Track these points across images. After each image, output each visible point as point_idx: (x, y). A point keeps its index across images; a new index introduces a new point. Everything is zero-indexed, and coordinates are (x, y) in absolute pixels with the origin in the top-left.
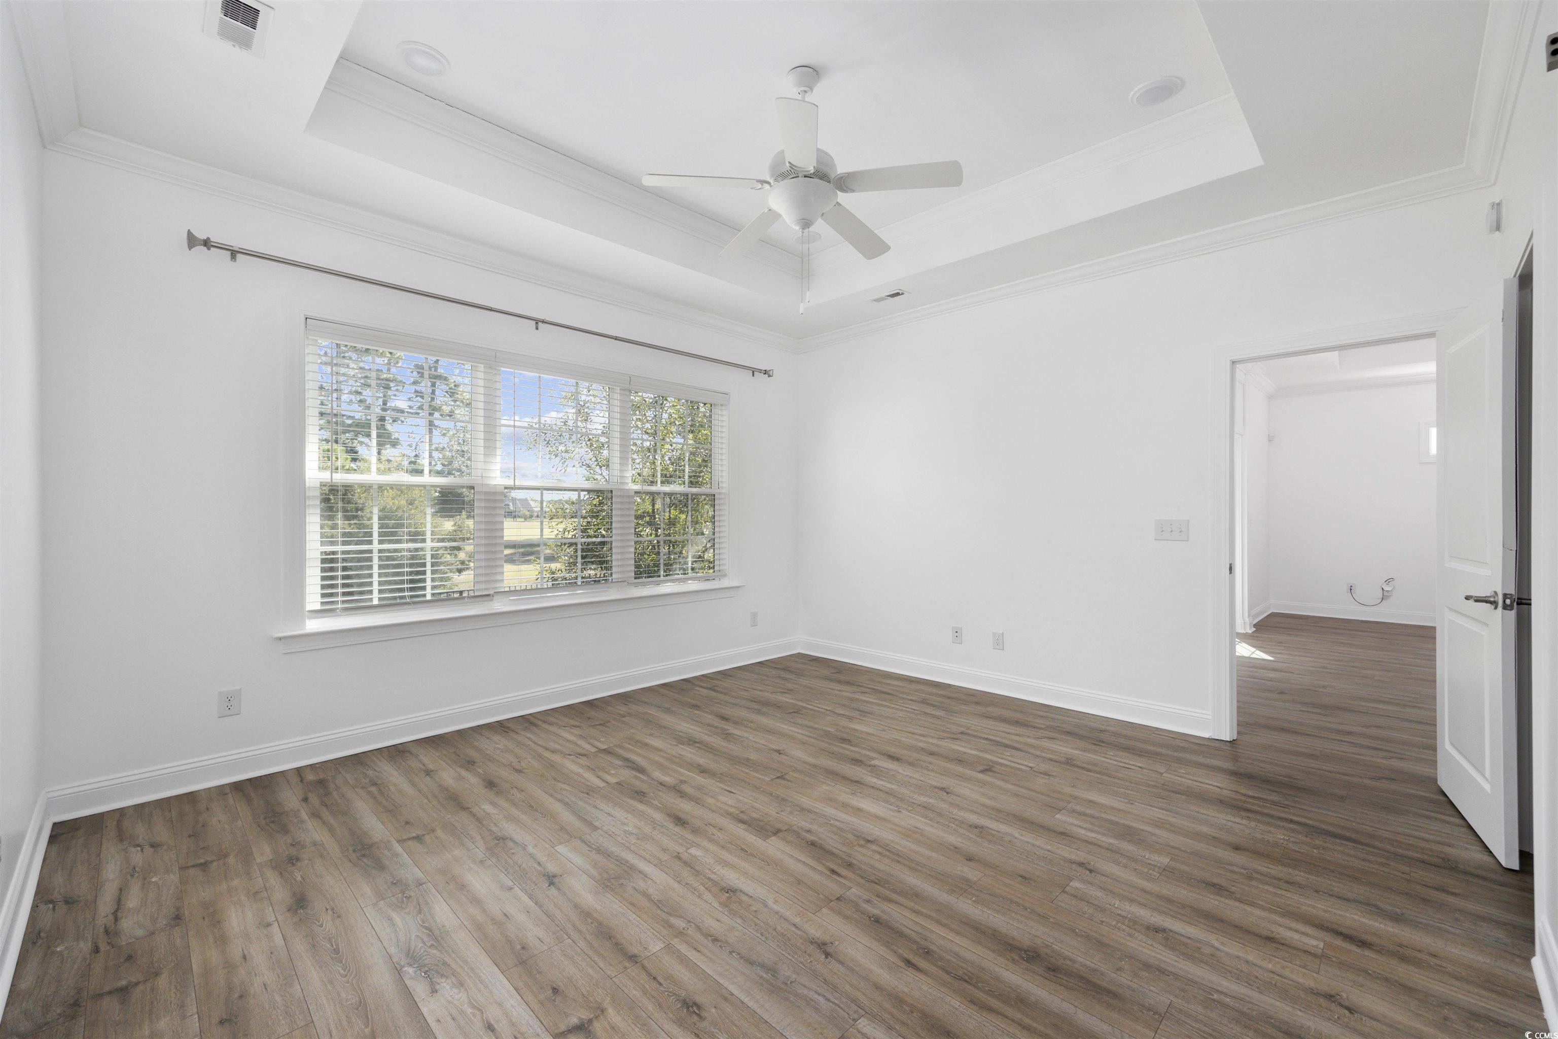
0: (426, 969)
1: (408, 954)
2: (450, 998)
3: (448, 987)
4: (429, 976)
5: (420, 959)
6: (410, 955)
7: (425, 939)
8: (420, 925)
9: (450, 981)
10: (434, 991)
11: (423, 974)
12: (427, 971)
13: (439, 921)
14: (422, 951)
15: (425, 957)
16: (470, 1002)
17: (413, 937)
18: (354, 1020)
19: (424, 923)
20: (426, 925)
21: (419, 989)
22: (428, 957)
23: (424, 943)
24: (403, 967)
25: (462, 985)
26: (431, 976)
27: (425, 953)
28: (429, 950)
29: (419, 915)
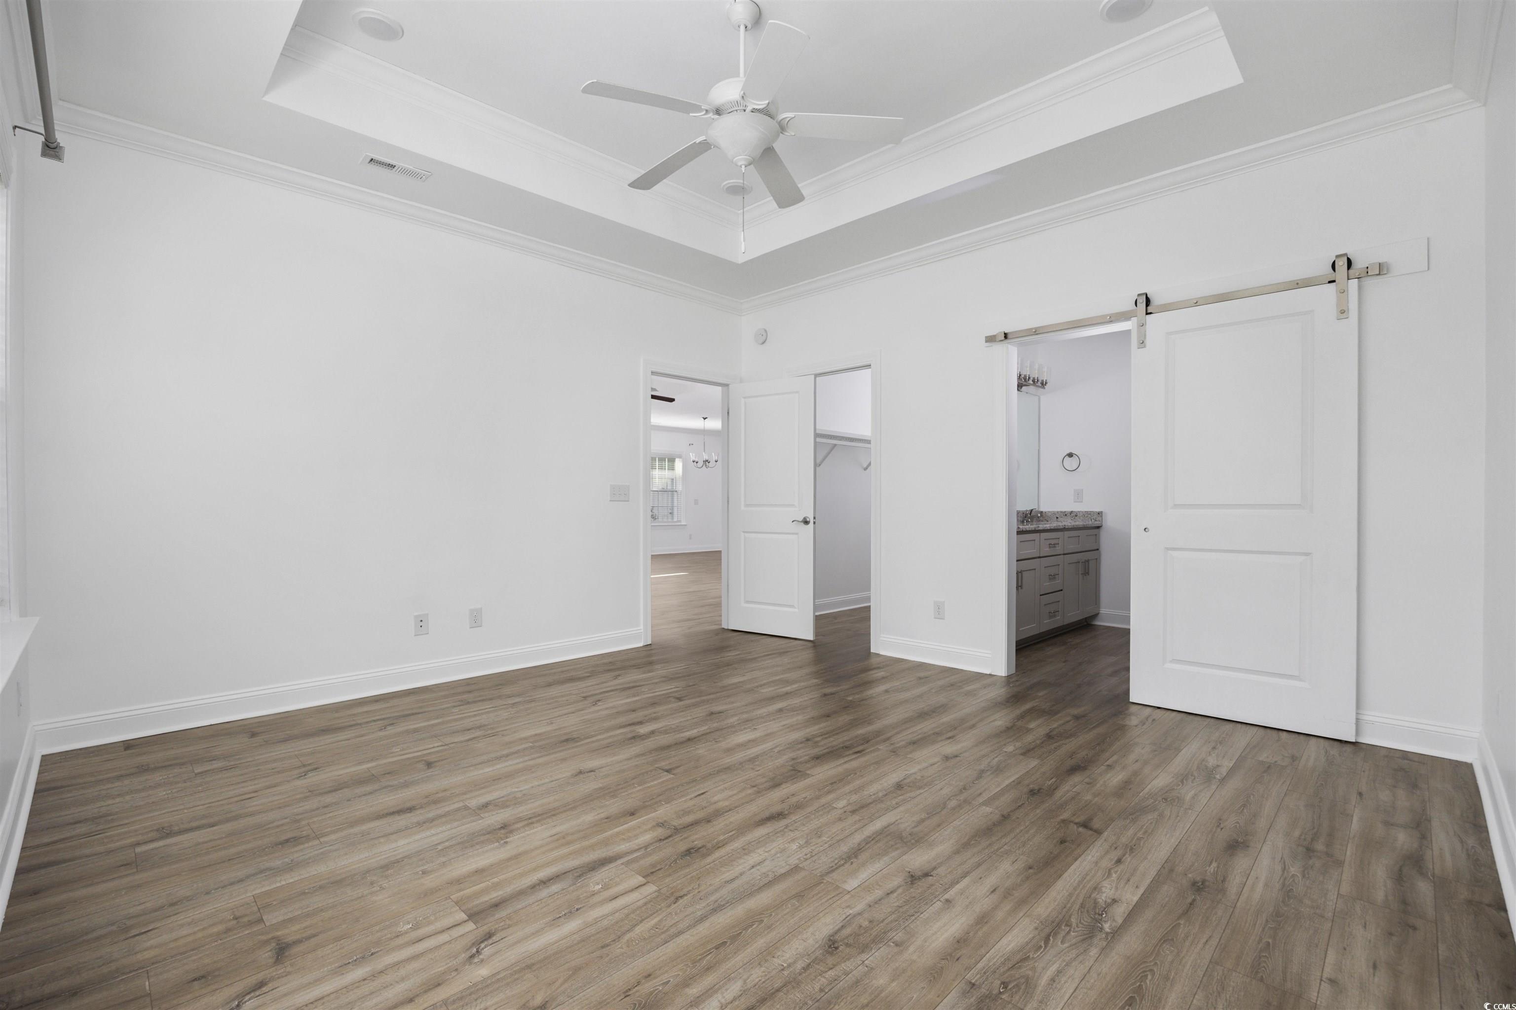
0: (1097, 916)
1: (1091, 937)
2: (1113, 889)
3: (1104, 895)
4: (1102, 911)
5: (1090, 926)
6: (1091, 935)
7: (1063, 934)
8: (1044, 949)
9: (1098, 896)
10: (1114, 901)
11: (1104, 916)
12: (1099, 915)
13: (1031, 936)
14: (1080, 929)
15: (1085, 923)
16: (1108, 877)
17: (1066, 945)
18: (1183, 935)
19: (1041, 947)
20: (1042, 944)
21: (1119, 912)
22: (1082, 921)
23: (1069, 932)
24: (1107, 933)
25: (1095, 888)
26: (1102, 910)
27: (1081, 925)
28: (1074, 925)
29: (1031, 956)
